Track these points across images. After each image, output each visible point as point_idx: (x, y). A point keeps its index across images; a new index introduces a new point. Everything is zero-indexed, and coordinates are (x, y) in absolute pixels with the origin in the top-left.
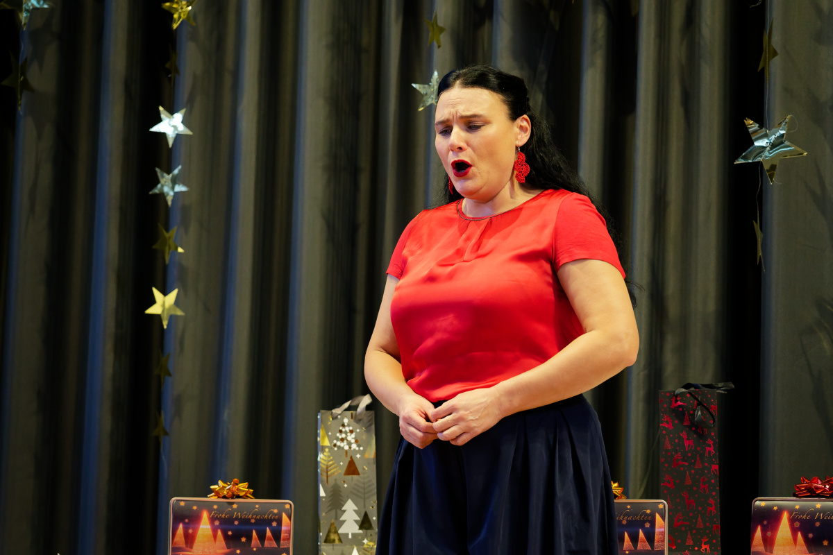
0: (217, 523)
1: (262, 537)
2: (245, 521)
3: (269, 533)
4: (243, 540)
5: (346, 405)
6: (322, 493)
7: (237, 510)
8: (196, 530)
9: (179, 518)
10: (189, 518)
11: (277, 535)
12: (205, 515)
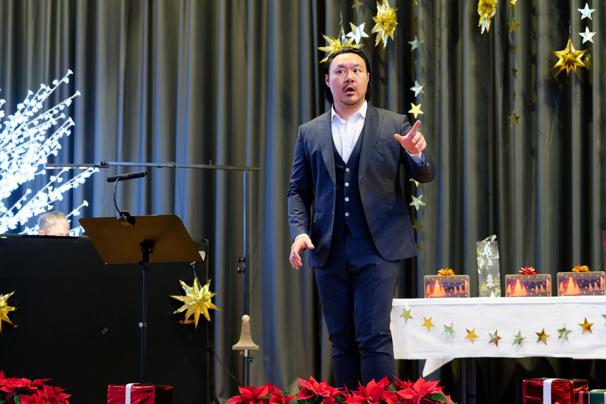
0: (441, 284)
1: (458, 289)
2: (452, 283)
3: (460, 287)
4: (451, 290)
5: (487, 239)
6: (479, 272)
7: (449, 280)
8: (434, 287)
9: (428, 283)
10: (432, 283)
11: (463, 288)
12: (437, 282)
